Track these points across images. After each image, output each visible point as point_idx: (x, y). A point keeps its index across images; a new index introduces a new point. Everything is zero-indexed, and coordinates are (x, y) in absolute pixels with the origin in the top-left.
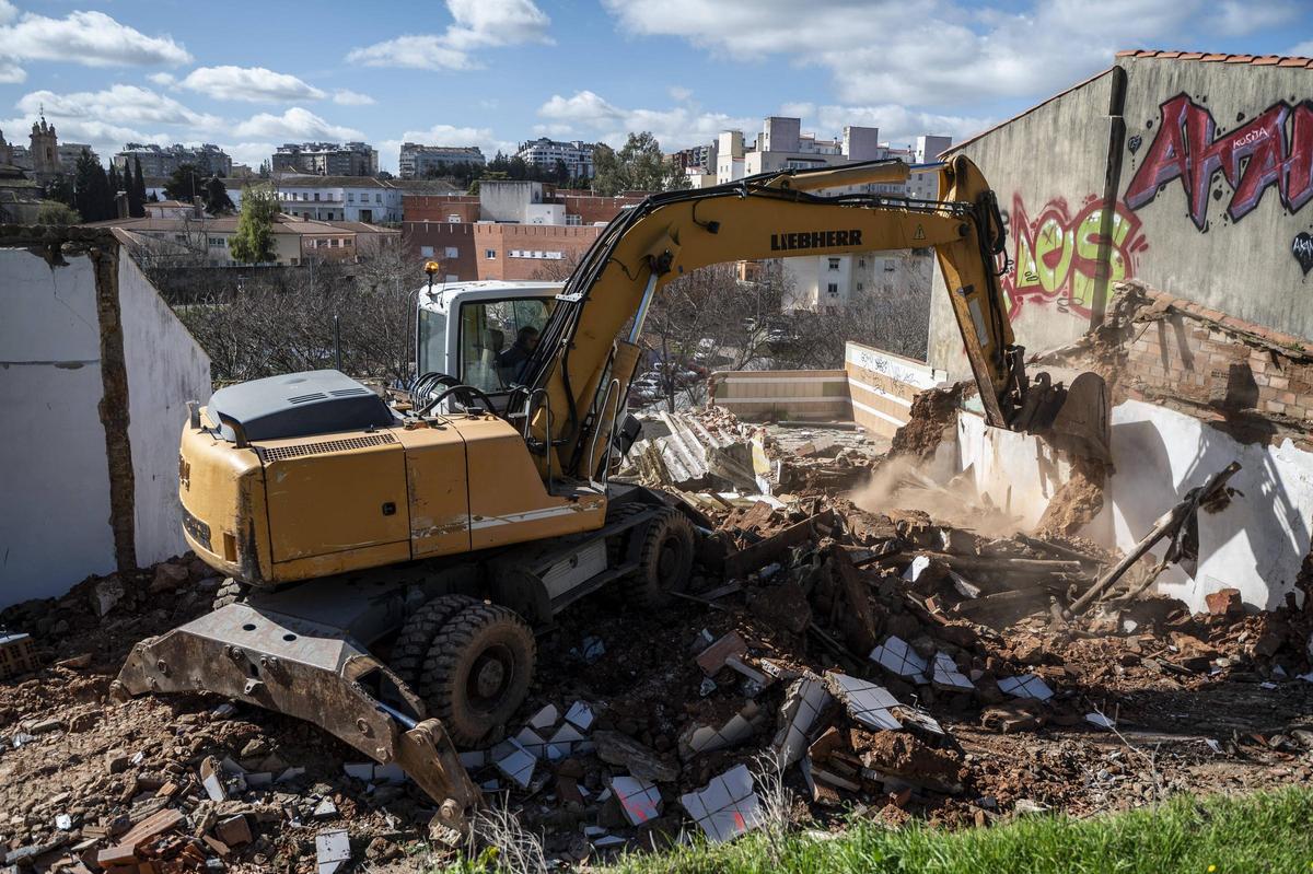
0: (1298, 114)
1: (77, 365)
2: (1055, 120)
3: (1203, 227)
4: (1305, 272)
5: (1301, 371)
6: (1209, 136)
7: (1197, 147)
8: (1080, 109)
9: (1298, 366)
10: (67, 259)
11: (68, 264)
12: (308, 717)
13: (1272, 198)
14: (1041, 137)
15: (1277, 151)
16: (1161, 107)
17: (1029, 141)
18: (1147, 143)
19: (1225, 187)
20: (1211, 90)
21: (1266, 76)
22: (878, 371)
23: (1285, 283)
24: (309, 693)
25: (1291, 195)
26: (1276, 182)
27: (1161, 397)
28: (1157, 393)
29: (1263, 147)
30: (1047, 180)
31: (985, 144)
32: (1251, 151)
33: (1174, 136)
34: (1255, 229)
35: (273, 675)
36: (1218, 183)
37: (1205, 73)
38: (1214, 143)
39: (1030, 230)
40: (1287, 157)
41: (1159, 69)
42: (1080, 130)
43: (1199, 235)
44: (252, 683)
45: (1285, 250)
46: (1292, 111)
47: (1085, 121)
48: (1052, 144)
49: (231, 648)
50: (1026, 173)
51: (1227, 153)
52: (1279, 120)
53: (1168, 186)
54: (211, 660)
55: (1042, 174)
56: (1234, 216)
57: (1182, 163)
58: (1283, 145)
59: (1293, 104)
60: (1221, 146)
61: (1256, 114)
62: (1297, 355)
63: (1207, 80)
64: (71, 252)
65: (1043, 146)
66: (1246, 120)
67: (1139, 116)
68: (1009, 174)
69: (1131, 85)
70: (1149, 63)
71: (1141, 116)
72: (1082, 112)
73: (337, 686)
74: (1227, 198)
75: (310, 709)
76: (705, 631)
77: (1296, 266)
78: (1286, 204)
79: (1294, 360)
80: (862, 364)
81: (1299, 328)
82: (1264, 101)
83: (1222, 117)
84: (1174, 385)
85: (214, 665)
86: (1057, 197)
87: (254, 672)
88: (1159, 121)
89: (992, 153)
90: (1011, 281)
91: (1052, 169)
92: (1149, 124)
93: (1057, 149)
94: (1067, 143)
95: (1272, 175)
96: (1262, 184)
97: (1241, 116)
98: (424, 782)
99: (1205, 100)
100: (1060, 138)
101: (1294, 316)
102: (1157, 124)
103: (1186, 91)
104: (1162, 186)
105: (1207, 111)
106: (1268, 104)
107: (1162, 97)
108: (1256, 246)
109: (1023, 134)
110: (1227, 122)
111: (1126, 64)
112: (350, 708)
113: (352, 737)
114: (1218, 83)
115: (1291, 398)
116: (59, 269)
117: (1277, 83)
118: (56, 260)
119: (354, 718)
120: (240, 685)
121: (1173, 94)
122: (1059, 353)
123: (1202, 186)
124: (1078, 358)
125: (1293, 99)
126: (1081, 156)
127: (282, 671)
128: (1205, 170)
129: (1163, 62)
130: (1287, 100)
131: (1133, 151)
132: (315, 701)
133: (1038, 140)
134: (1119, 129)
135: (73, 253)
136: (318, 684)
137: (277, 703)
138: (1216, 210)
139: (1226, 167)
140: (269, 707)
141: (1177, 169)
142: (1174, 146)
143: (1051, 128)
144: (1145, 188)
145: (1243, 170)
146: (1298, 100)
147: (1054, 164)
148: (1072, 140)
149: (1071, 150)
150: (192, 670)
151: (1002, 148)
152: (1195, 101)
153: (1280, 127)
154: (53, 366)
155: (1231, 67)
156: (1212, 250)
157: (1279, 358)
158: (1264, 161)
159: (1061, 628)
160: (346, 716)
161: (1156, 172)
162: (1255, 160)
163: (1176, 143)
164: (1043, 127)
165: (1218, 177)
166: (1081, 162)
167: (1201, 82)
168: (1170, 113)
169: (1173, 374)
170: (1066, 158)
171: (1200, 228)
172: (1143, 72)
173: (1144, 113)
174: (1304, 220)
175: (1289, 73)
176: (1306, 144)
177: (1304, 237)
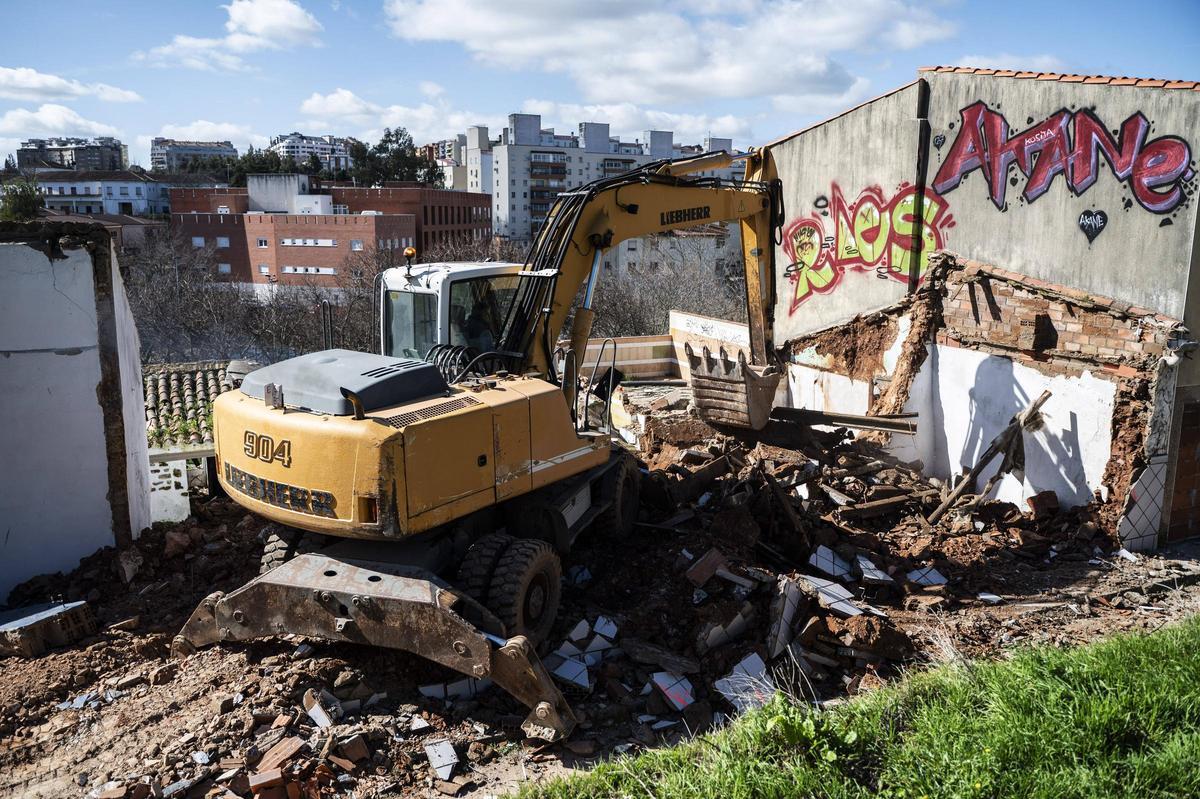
0: (1078, 119)
1: (76, 351)
2: (868, 122)
3: (1002, 207)
4: (1090, 242)
5: (1091, 318)
6: (1004, 136)
7: (993, 143)
8: (891, 113)
9: (1089, 314)
10: (66, 252)
11: (67, 257)
12: (401, 646)
13: (1060, 183)
14: (855, 135)
15: (1062, 147)
16: (961, 112)
17: (843, 139)
18: (950, 141)
19: (1020, 176)
20: (1002, 99)
21: (1050, 89)
22: (705, 334)
23: (1074, 249)
24: (403, 625)
25: (1076, 181)
26: (1062, 172)
27: (975, 343)
28: (971, 340)
29: (1050, 144)
30: (863, 170)
31: (802, 141)
32: (1040, 147)
33: (973, 136)
34: (1047, 208)
35: (365, 612)
36: (1014, 172)
37: (998, 85)
38: (1008, 141)
39: (848, 212)
40: (1071, 152)
41: (958, 81)
42: (891, 130)
43: (999, 214)
44: (342, 622)
45: (1073, 225)
46: (1073, 116)
47: (895, 123)
48: (865, 142)
49: (320, 593)
50: (843, 165)
51: (1020, 149)
52: (1063, 123)
53: (971, 174)
54: (296, 605)
55: (857, 165)
56: (1028, 198)
57: (981, 156)
58: (1067, 143)
59: (1074, 111)
60: (1015, 143)
61: (1043, 118)
62: (1090, 305)
63: (1000, 91)
64: (67, 246)
65: (857, 142)
66: (1035, 123)
67: (942, 119)
68: (826, 166)
69: (934, 94)
70: (948, 77)
71: (943, 119)
72: (892, 116)
73: (433, 615)
74: (1022, 184)
75: (403, 639)
76: (684, 551)
77: (1082, 237)
78: (1072, 189)
79: (1087, 310)
80: (687, 329)
81: (1088, 284)
82: (1049, 108)
83: (1014, 120)
84: (985, 334)
85: (299, 610)
86: (872, 185)
87: (343, 612)
88: (960, 123)
89: (809, 148)
90: (833, 254)
91: (867, 162)
92: (951, 126)
93: (871, 145)
94: (879, 142)
95: (1059, 166)
96: (1051, 172)
97: (1030, 120)
98: (517, 691)
99: (999, 107)
100: (873, 137)
101: (1083, 275)
102: (958, 126)
103: (982, 99)
104: (965, 175)
105: (1002, 116)
106: (1052, 112)
107: (962, 104)
108: (1049, 221)
109: (837, 133)
110: (1019, 124)
111: (929, 77)
112: (447, 634)
113: (447, 659)
114: (1010, 93)
115: (1084, 339)
116: (58, 263)
117: (1060, 95)
118: (54, 253)
119: (451, 642)
120: (327, 626)
121: (971, 102)
122: (882, 311)
123: (1000, 176)
124: (900, 315)
125: (1073, 107)
126: (893, 151)
127: (374, 609)
128: (1002, 162)
129: (961, 76)
130: (1069, 107)
131: (938, 147)
132: (408, 631)
133: (852, 138)
134: (925, 129)
135: (72, 246)
136: (413, 616)
137: (367, 637)
138: (1013, 195)
139: (1019, 160)
140: (359, 641)
141: (977, 161)
142: (974, 143)
143: (863, 129)
144: (950, 176)
145: (1034, 162)
146: (1077, 108)
147: (868, 158)
148: (884, 138)
149: (884, 146)
150: (273, 615)
151: (818, 145)
152: (991, 108)
153: (1064, 129)
154: (53, 354)
155: (1020, 82)
156: (1011, 225)
157: (1074, 308)
158: (1051, 155)
159: (931, 531)
160: (441, 642)
161: (960, 164)
162: (1044, 155)
163: (976, 141)
164: (856, 127)
165: (1013, 168)
166: (893, 158)
167: (994, 93)
168: (968, 117)
169: (983, 325)
170: (879, 152)
171: (1000, 208)
172: (943, 84)
173: (946, 117)
174: (1087, 200)
175: (1069, 87)
176: (1087, 141)
177: (1088, 213)
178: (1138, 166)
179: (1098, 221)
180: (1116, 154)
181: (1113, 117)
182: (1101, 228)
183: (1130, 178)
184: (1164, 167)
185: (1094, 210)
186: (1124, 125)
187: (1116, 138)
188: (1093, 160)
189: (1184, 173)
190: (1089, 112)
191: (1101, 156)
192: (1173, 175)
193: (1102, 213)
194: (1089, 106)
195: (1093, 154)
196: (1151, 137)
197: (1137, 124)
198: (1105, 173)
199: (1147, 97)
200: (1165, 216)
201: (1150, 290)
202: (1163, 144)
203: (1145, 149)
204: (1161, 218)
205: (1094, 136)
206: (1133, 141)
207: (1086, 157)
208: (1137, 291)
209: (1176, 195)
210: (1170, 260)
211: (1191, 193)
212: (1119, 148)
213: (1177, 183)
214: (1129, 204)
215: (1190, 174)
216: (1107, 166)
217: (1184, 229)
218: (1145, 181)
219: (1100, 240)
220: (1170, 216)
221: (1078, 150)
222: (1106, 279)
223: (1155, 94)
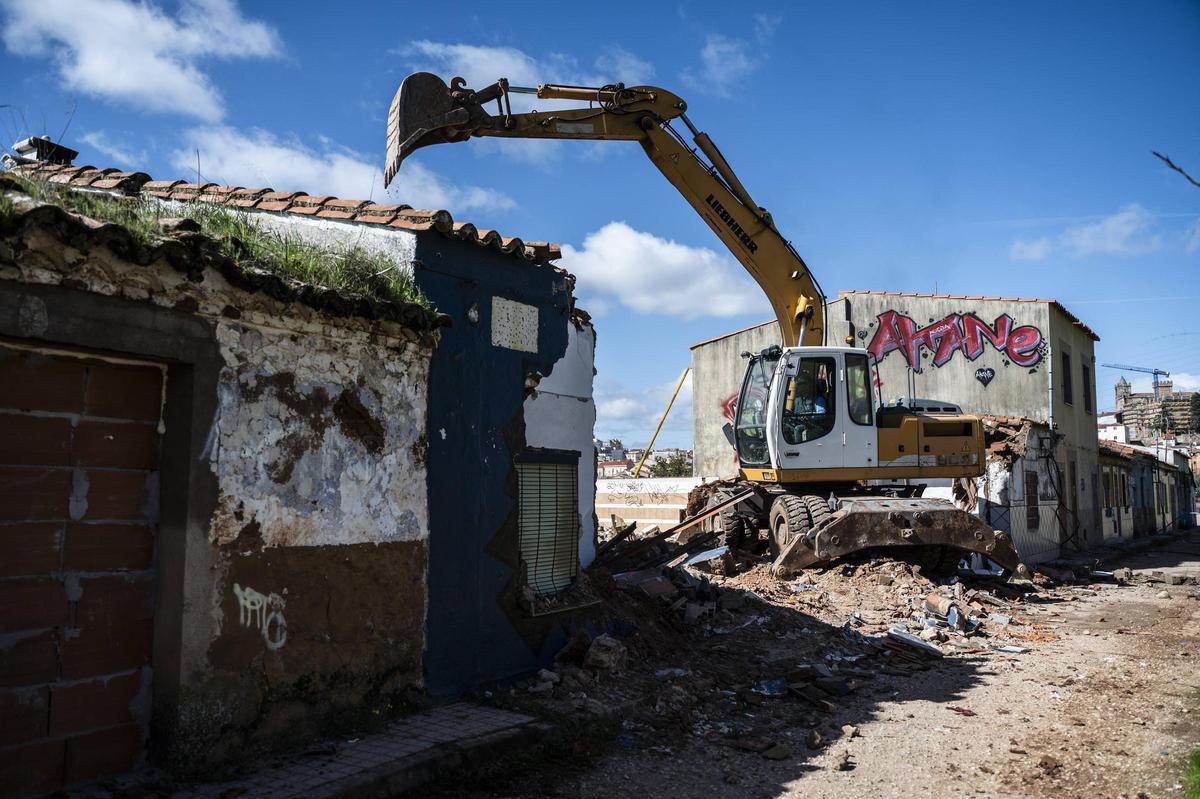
0: (965, 319)
3: (919, 371)
4: (985, 386)
6: (913, 329)
7: (906, 334)
12: (944, 542)
13: (958, 356)
15: (957, 334)
16: (878, 317)
18: (871, 335)
19: (929, 352)
20: (909, 309)
21: (942, 302)
22: (632, 491)
23: (974, 391)
24: (945, 527)
25: (970, 353)
26: (959, 348)
29: (948, 333)
32: (941, 335)
33: (890, 330)
34: (952, 369)
35: (921, 523)
36: (924, 350)
37: (904, 301)
38: (917, 332)
40: (964, 337)
41: (872, 300)
43: (917, 375)
45: (972, 378)
46: (962, 317)
49: (894, 514)
51: (927, 337)
52: (955, 321)
53: (891, 354)
54: (876, 525)
56: (937, 363)
57: (898, 342)
58: (959, 332)
59: (961, 315)
60: (922, 333)
61: (941, 319)
63: (906, 304)
66: (935, 321)
67: (864, 322)
69: (856, 307)
70: (864, 296)
73: (963, 518)
74: (931, 356)
75: (945, 536)
77: (979, 383)
78: (968, 357)
80: (609, 491)
82: (944, 313)
83: (920, 320)
85: (877, 528)
87: (907, 525)
88: (878, 324)
92: (871, 325)
95: (956, 345)
96: (951, 349)
97: (931, 320)
99: (906, 313)
101: (983, 405)
102: (876, 325)
103: (894, 309)
104: (887, 354)
105: (910, 318)
106: (947, 314)
107: (878, 312)
108: (954, 377)
109: (772, 332)
110: (923, 323)
111: (850, 297)
112: (971, 528)
113: (969, 545)
114: (914, 305)
117: (950, 306)
119: (973, 533)
120: (896, 536)
121: (885, 310)
123: (914, 353)
125: (960, 312)
128: (914, 345)
130: (958, 313)
131: (862, 338)
132: (947, 531)
134: (852, 328)
136: (951, 520)
137: (922, 539)
138: (925, 364)
139: (927, 342)
140: (917, 543)
141: (895, 345)
142: (891, 334)
144: (876, 355)
145: (938, 344)
146: (963, 313)
150: (859, 536)
151: (754, 340)
152: (901, 314)
153: (956, 324)
155: (920, 299)
158: (950, 339)
160: (966, 534)
161: (881, 348)
162: (945, 339)
163: (892, 334)
165: (923, 348)
167: (902, 306)
168: (884, 320)
171: (917, 372)
172: (861, 300)
173: (866, 320)
174: (980, 363)
175: (956, 302)
176: (973, 331)
177: (981, 370)
178: (1010, 342)
179: (989, 374)
180: (994, 336)
181: (989, 315)
182: (991, 379)
183: (1005, 349)
184: (1027, 342)
185: (985, 368)
186: (996, 321)
187: (993, 328)
188: (979, 341)
189: (1039, 345)
190: (972, 315)
191: (984, 338)
192: (1032, 346)
193: (990, 370)
194: (971, 311)
195: (979, 337)
196: (1014, 327)
197: (1005, 321)
198: (989, 347)
199: (1008, 306)
200: (1031, 368)
201: (1030, 409)
202: (1022, 330)
203: (1012, 333)
204: (1029, 369)
205: (977, 327)
206: (1004, 328)
207: (974, 339)
208: (1021, 411)
209: (1036, 356)
210: (1039, 391)
211: (1045, 354)
212: (996, 333)
213: (1035, 350)
214: (1007, 363)
215: (1042, 345)
216: (989, 344)
217: (1044, 374)
218: (1015, 350)
219: (992, 384)
220: (1035, 367)
221: (968, 336)
222: (1000, 405)
223: (1013, 304)
